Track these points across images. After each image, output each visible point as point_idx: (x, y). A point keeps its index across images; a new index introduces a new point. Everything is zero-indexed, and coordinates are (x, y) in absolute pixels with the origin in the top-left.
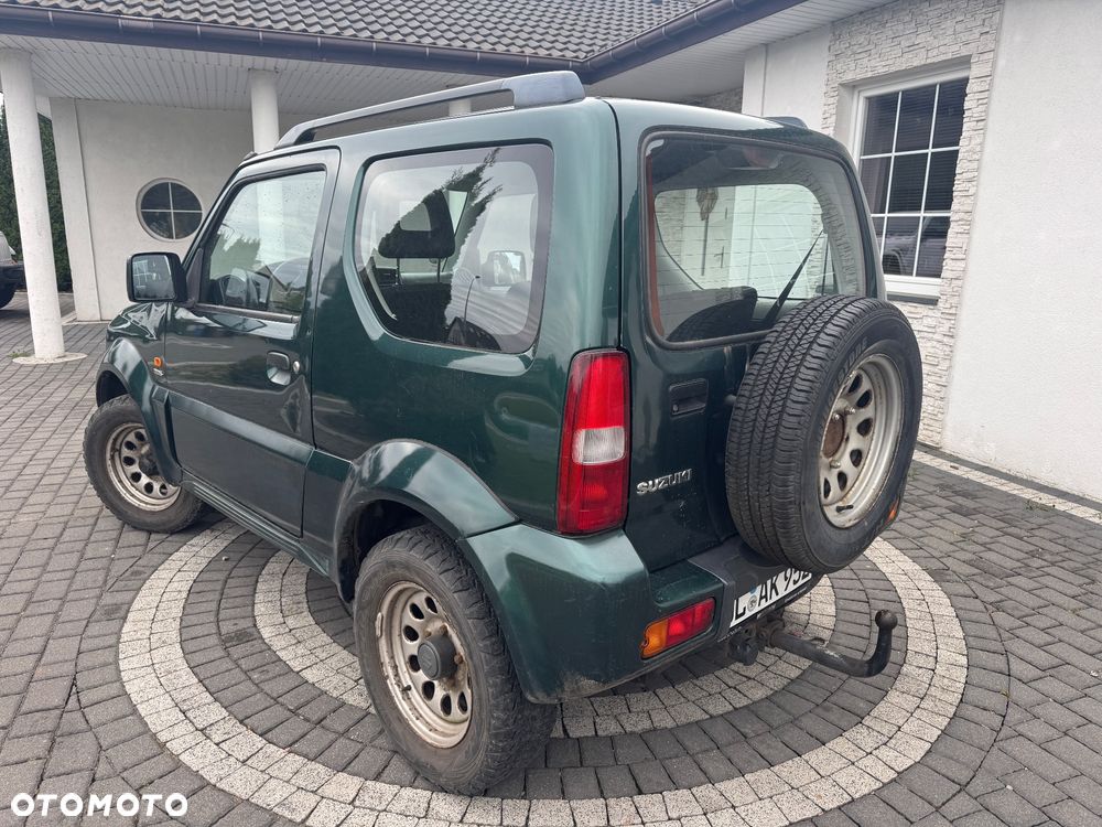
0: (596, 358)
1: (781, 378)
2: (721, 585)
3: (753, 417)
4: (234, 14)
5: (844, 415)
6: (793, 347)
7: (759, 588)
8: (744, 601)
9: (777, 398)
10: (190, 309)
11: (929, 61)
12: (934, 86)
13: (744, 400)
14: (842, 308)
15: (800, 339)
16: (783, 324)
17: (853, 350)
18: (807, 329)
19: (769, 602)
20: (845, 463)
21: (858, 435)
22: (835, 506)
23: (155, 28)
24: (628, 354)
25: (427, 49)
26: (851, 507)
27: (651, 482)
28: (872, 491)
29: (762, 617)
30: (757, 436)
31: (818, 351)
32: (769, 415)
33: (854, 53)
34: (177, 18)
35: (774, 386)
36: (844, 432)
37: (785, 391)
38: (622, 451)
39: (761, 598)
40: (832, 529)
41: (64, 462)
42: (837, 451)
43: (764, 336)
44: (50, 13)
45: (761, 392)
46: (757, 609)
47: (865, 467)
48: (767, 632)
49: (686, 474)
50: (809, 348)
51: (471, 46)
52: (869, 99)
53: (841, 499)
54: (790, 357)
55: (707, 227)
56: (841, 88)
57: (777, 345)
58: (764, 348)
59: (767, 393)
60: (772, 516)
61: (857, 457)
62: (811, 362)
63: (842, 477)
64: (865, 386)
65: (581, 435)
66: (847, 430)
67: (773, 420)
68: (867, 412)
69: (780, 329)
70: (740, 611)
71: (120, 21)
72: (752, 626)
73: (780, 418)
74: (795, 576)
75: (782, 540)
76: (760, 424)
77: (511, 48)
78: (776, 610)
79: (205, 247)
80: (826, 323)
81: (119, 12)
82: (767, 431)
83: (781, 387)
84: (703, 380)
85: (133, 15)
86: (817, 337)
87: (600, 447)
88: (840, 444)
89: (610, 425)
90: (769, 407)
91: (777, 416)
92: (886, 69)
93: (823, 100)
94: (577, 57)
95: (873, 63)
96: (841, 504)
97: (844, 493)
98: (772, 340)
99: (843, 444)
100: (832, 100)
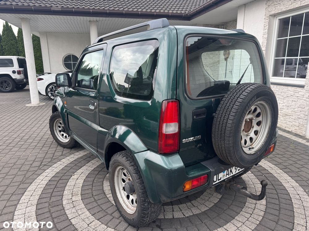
0: (169, 102)
1: (228, 108)
2: (210, 171)
3: (219, 120)
4: (84, 5)
5: (251, 120)
6: (232, 99)
7: (226, 171)
8: (221, 175)
9: (226, 114)
10: (73, 88)
11: (301, 5)
12: (303, 14)
13: (217, 115)
14: (249, 87)
15: (234, 96)
16: (230, 92)
17: (251, 100)
18: (237, 93)
19: (230, 176)
20: (252, 134)
21: (257, 126)
22: (249, 147)
23: (62, 10)
24: (179, 101)
25: (140, 12)
26: (253, 148)
27: (187, 139)
28: (261, 143)
29: (227, 181)
30: (220, 126)
31: (239, 100)
32: (224, 119)
33: (275, 5)
34: (68, 7)
35: (226, 111)
36: (252, 125)
37: (229, 112)
38: (177, 130)
39: (227, 175)
40: (246, 155)
41: (45, 129)
42: (249, 131)
43: (224, 96)
44: (33, 7)
45: (222, 112)
46: (225, 178)
47: (259, 136)
48: (228, 185)
49: (199, 137)
50: (237, 99)
51: (153, 11)
52: (280, 19)
53: (251, 145)
54: (231, 102)
55: (227, 62)
56: (270, 17)
57: (228, 98)
58: (224, 99)
59: (224, 113)
60: (225, 150)
61: (256, 133)
62: (237, 103)
63: (251, 139)
64: (258, 110)
65: (164, 125)
66: (253, 124)
67: (225, 121)
68: (260, 119)
69: (229, 93)
70: (219, 178)
71: (52, 8)
72: (224, 183)
73: (227, 121)
74: (239, 168)
75: (229, 158)
76: (221, 122)
77: (165, 11)
78: (232, 178)
79: (76, 72)
80: (243, 91)
81: (52, 6)
82: (223, 124)
83: (228, 111)
84: (204, 109)
85: (55, 7)
86: (239, 96)
87: (170, 128)
88: (250, 129)
89: (174, 122)
90: (224, 117)
91: (226, 120)
92: (286, 9)
93: (264, 21)
94: (185, 13)
95: (281, 7)
96: (250, 147)
97: (251, 144)
98: (226, 97)
99: (252, 129)
100: (267, 21)
